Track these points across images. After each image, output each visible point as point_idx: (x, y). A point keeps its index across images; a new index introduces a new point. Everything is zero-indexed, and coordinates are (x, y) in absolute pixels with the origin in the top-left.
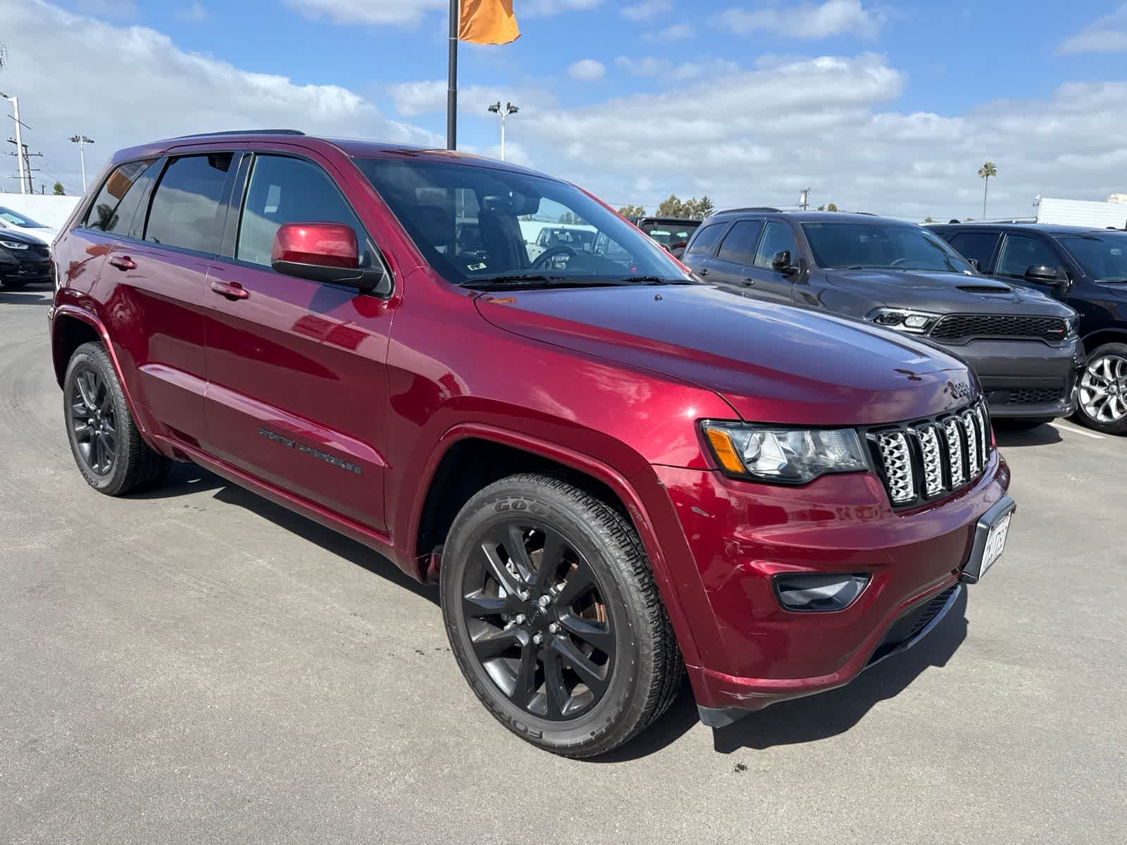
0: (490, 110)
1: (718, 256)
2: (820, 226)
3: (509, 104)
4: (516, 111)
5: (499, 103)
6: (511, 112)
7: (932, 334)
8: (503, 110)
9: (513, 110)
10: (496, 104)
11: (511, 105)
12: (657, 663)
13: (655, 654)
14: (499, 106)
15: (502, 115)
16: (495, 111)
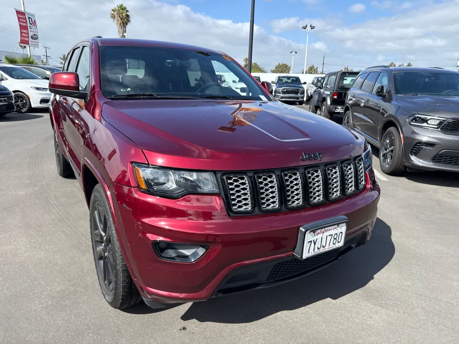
0: (303, 28)
1: (361, 88)
2: (403, 74)
3: (311, 25)
4: (314, 28)
5: (307, 25)
6: (312, 29)
7: (442, 129)
8: (309, 28)
9: (312, 28)
10: (306, 25)
11: (312, 26)
12: (123, 274)
13: (122, 270)
14: (306, 26)
15: (308, 30)
16: (305, 28)
